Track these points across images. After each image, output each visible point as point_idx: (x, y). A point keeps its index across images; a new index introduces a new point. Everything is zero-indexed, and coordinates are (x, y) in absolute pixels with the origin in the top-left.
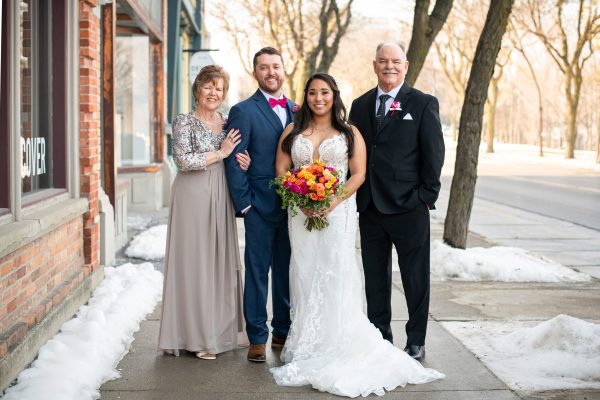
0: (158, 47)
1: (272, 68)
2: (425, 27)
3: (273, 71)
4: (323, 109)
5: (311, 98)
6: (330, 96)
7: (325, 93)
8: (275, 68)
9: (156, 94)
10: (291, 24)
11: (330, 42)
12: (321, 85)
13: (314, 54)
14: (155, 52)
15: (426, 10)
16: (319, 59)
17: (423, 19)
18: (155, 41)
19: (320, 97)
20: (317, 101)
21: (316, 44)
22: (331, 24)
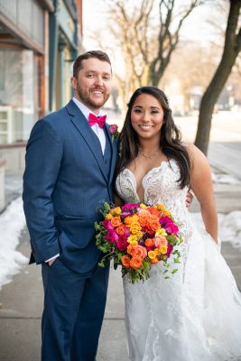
0: (41, 59)
1: (100, 77)
2: (233, 44)
3: (102, 82)
4: (149, 131)
5: (136, 117)
6: (159, 117)
7: (154, 112)
8: (104, 78)
9: (40, 92)
10: (140, 43)
11: (165, 55)
12: (150, 101)
13: (155, 63)
14: (39, 62)
15: (234, 31)
16: (158, 66)
17: (232, 37)
18: (38, 54)
19: (148, 117)
20: (144, 122)
21: (156, 56)
22: (166, 43)
